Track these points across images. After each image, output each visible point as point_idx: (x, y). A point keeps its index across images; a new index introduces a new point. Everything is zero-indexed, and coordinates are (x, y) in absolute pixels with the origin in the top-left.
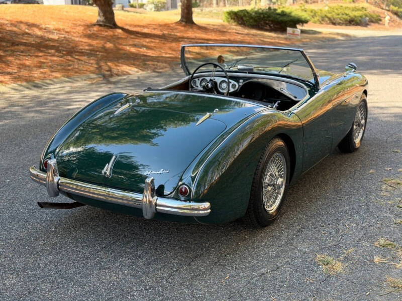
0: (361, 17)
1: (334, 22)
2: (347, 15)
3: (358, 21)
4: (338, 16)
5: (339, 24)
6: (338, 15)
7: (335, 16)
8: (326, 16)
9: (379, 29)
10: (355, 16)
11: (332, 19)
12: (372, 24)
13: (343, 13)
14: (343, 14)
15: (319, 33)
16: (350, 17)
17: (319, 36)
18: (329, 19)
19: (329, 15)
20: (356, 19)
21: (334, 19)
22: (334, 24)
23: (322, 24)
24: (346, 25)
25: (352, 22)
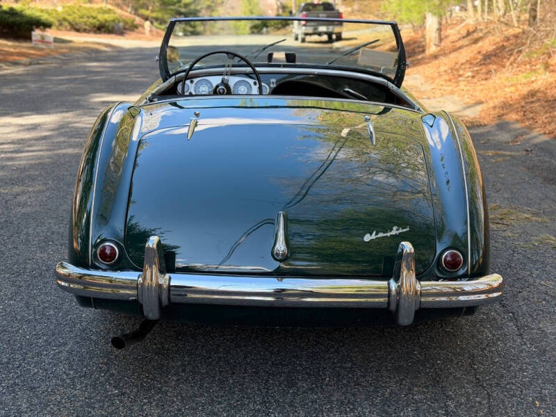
0: (114, 21)
1: (78, 28)
2: (94, 18)
3: (110, 28)
4: (81, 20)
5: (85, 31)
6: (82, 17)
7: (78, 20)
8: (65, 19)
9: (140, 39)
10: (106, 21)
11: (74, 23)
12: (128, 32)
13: (88, 15)
14: (88, 17)
15: (70, 42)
16: (98, 20)
17: (71, 45)
18: (70, 23)
19: (70, 18)
20: (107, 24)
21: (77, 24)
22: (78, 30)
23: (60, 30)
24: (95, 32)
25: (101, 28)
